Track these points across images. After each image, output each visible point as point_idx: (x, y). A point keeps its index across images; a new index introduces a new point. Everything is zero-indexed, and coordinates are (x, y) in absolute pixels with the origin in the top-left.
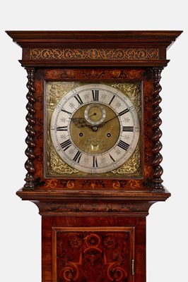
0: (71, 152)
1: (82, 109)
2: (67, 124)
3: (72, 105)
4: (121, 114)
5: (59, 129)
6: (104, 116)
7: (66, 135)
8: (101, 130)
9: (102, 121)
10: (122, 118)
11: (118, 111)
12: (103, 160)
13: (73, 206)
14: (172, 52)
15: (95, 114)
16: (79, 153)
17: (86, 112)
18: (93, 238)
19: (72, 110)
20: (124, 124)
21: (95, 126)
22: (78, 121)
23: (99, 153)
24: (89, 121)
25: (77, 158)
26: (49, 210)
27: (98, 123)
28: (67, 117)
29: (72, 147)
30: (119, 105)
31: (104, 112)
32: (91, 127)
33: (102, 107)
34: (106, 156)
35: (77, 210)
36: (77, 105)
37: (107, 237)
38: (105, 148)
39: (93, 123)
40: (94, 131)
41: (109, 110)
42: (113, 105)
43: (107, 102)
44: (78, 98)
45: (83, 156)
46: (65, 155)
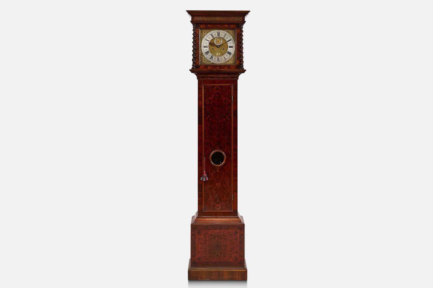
0: (209, 55)
1: (213, 40)
2: (208, 45)
3: (209, 38)
4: (228, 41)
5: (205, 47)
6: (222, 42)
7: (207, 49)
8: (221, 47)
9: (221, 44)
10: (228, 43)
11: (227, 40)
12: (222, 59)
13: (210, 76)
14: (247, 18)
15: (218, 41)
16: (212, 56)
17: (215, 40)
18: (217, 88)
19: (210, 40)
20: (229, 45)
21: (218, 46)
22: (211, 44)
23: (220, 56)
24: (216, 44)
25: (211, 58)
26: (201, 78)
27: (219, 45)
28: (208, 42)
29: (210, 54)
30: (227, 38)
31: (222, 40)
32: (217, 46)
33: (221, 39)
34: (223, 57)
35: (211, 78)
36: (211, 38)
37: (223, 88)
38: (222, 54)
39: (217, 45)
40: (218, 47)
41: (224, 40)
42: (225, 38)
43: (223, 36)
44: (212, 35)
45: (214, 57)
46: (207, 56)
